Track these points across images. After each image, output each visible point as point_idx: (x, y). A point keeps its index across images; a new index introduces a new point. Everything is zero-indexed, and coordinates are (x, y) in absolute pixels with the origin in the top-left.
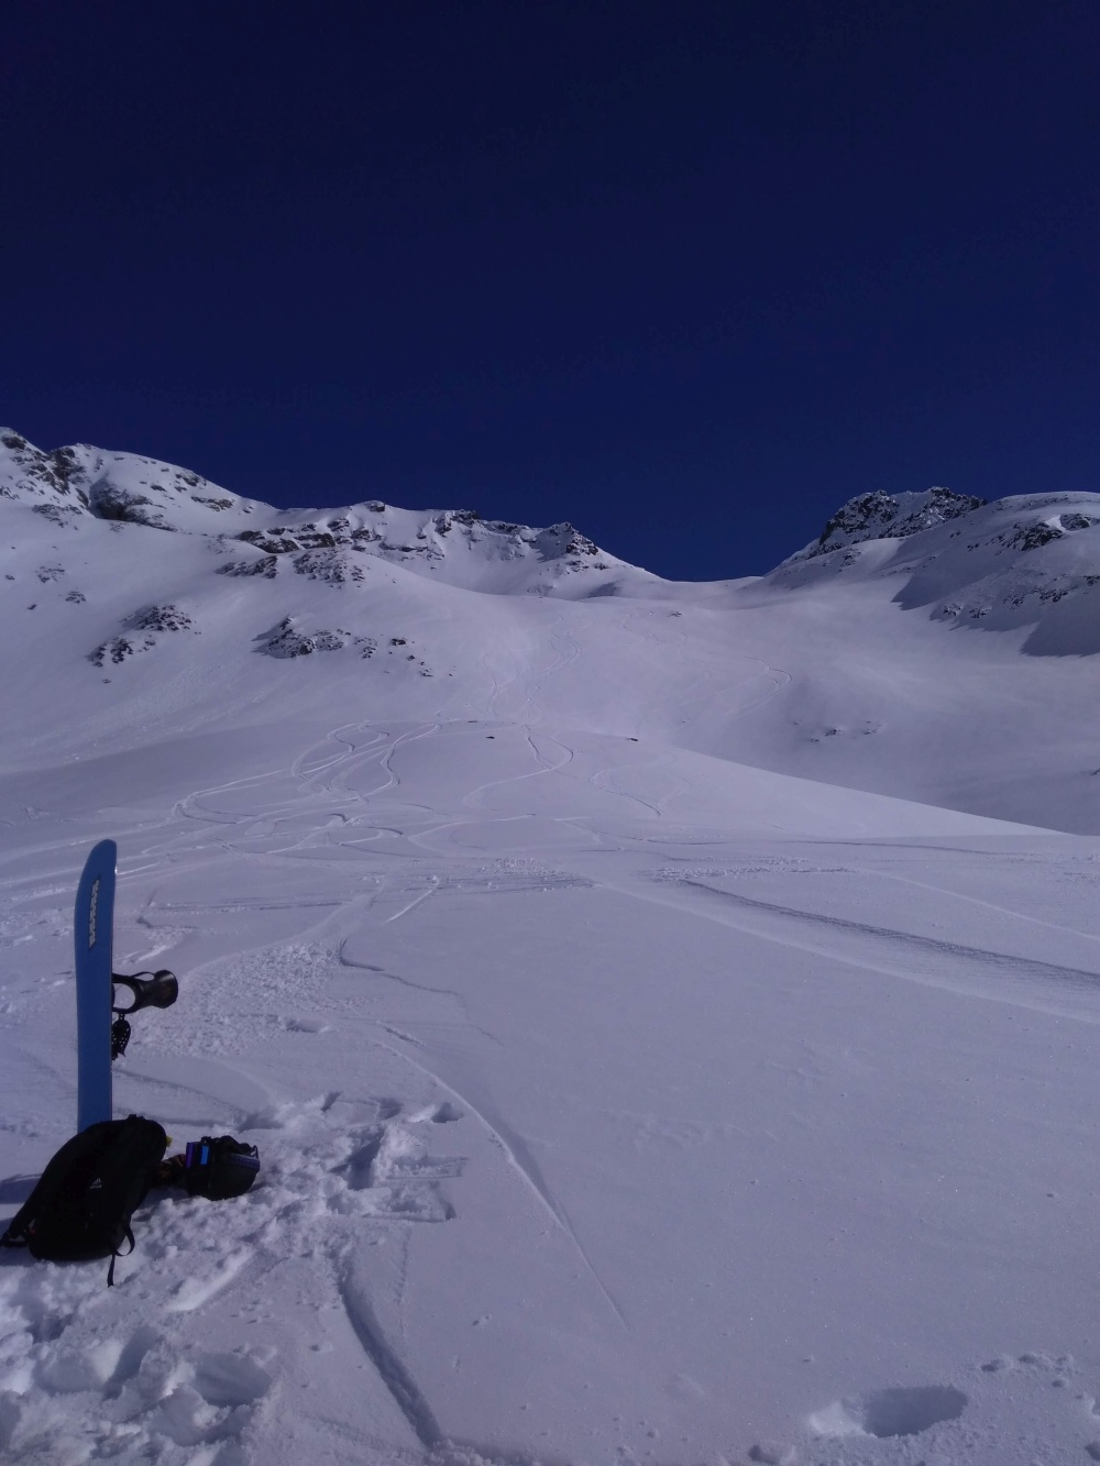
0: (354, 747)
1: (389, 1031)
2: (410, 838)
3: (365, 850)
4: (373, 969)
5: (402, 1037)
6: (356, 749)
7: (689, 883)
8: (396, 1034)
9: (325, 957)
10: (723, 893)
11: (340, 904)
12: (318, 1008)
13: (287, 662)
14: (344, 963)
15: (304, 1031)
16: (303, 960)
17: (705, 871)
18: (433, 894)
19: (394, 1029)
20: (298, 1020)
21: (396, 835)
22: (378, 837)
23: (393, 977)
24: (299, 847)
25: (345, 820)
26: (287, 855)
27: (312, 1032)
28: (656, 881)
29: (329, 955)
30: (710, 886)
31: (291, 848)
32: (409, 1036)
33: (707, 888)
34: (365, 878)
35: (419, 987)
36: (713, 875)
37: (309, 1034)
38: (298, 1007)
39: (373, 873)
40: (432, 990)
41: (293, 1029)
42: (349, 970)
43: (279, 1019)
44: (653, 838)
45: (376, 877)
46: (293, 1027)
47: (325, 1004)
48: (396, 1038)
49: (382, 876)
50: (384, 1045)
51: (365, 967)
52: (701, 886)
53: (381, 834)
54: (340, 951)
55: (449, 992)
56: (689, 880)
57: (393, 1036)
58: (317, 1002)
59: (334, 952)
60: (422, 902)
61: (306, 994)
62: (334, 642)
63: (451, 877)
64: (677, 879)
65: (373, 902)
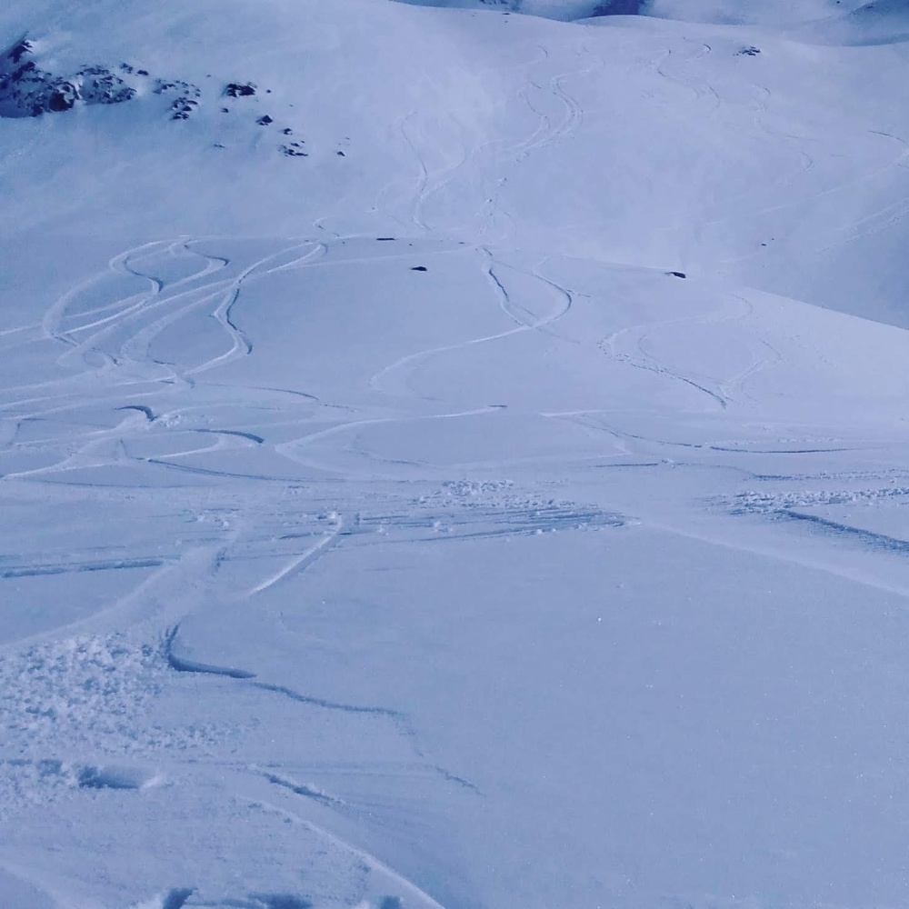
0: (161, 285)
1: (274, 780)
2: (279, 449)
3: (196, 471)
4: (234, 675)
5: (298, 791)
6: (166, 288)
7: (793, 515)
8: (286, 784)
9: (139, 655)
10: (851, 530)
11: (158, 564)
12: (135, 745)
13: (27, 124)
14: (178, 666)
15: (114, 786)
16: (99, 664)
17: (817, 494)
18: (332, 544)
19: (284, 777)
20: (100, 768)
21: (252, 444)
22: (215, 447)
23: (274, 689)
24: (67, 465)
25: (150, 416)
26: (48, 480)
27: (130, 787)
28: (735, 513)
29: (147, 652)
30: (829, 519)
31: (51, 469)
32: (313, 787)
33: (824, 522)
34: (201, 519)
35: (323, 704)
36: (831, 501)
37: (124, 792)
38: (97, 745)
39: (214, 510)
40: (347, 708)
41: (90, 784)
42: (188, 679)
43: (64, 767)
44: (719, 444)
45: (222, 516)
46: (91, 780)
47: (148, 738)
48: (289, 792)
49: (233, 515)
50: (268, 806)
51: (217, 672)
52: (814, 519)
53: (223, 442)
54: (168, 645)
55: (380, 710)
56: (792, 510)
57: (283, 789)
58: (133, 736)
59: (156, 648)
60: (314, 557)
61: (111, 722)
62: (116, 87)
63: (363, 514)
64: (771, 509)
65: (221, 559)
